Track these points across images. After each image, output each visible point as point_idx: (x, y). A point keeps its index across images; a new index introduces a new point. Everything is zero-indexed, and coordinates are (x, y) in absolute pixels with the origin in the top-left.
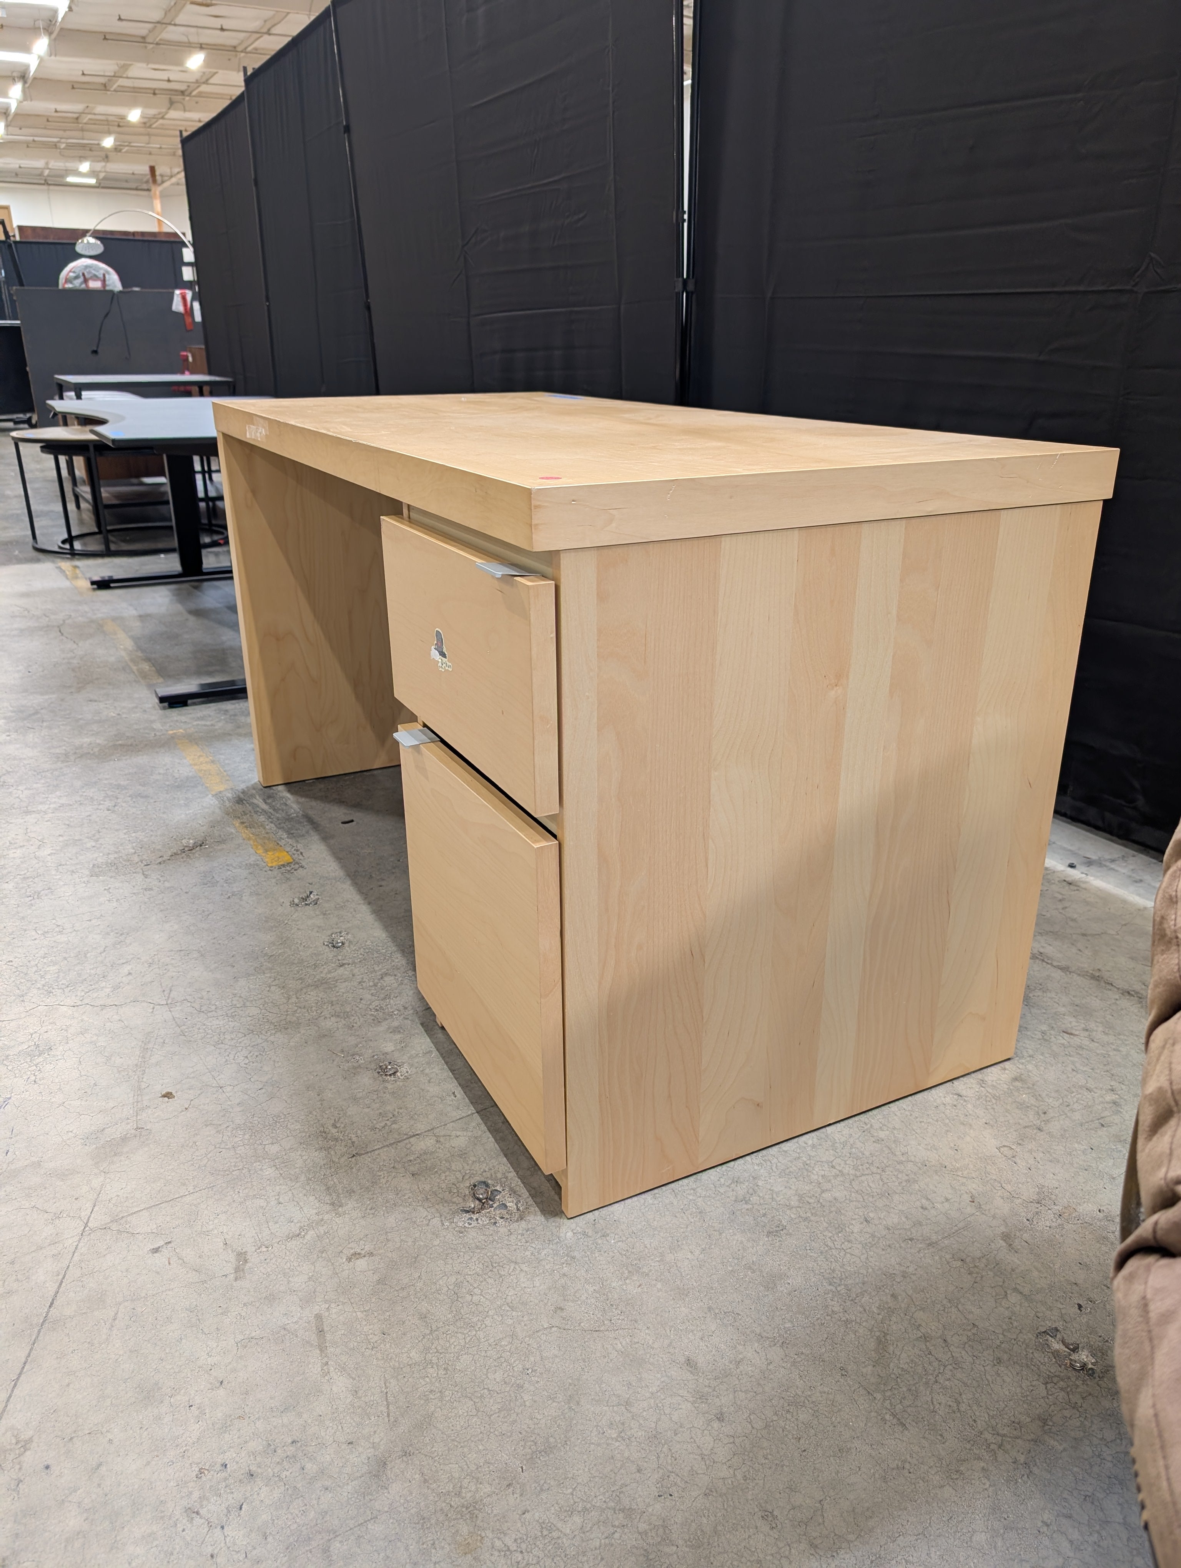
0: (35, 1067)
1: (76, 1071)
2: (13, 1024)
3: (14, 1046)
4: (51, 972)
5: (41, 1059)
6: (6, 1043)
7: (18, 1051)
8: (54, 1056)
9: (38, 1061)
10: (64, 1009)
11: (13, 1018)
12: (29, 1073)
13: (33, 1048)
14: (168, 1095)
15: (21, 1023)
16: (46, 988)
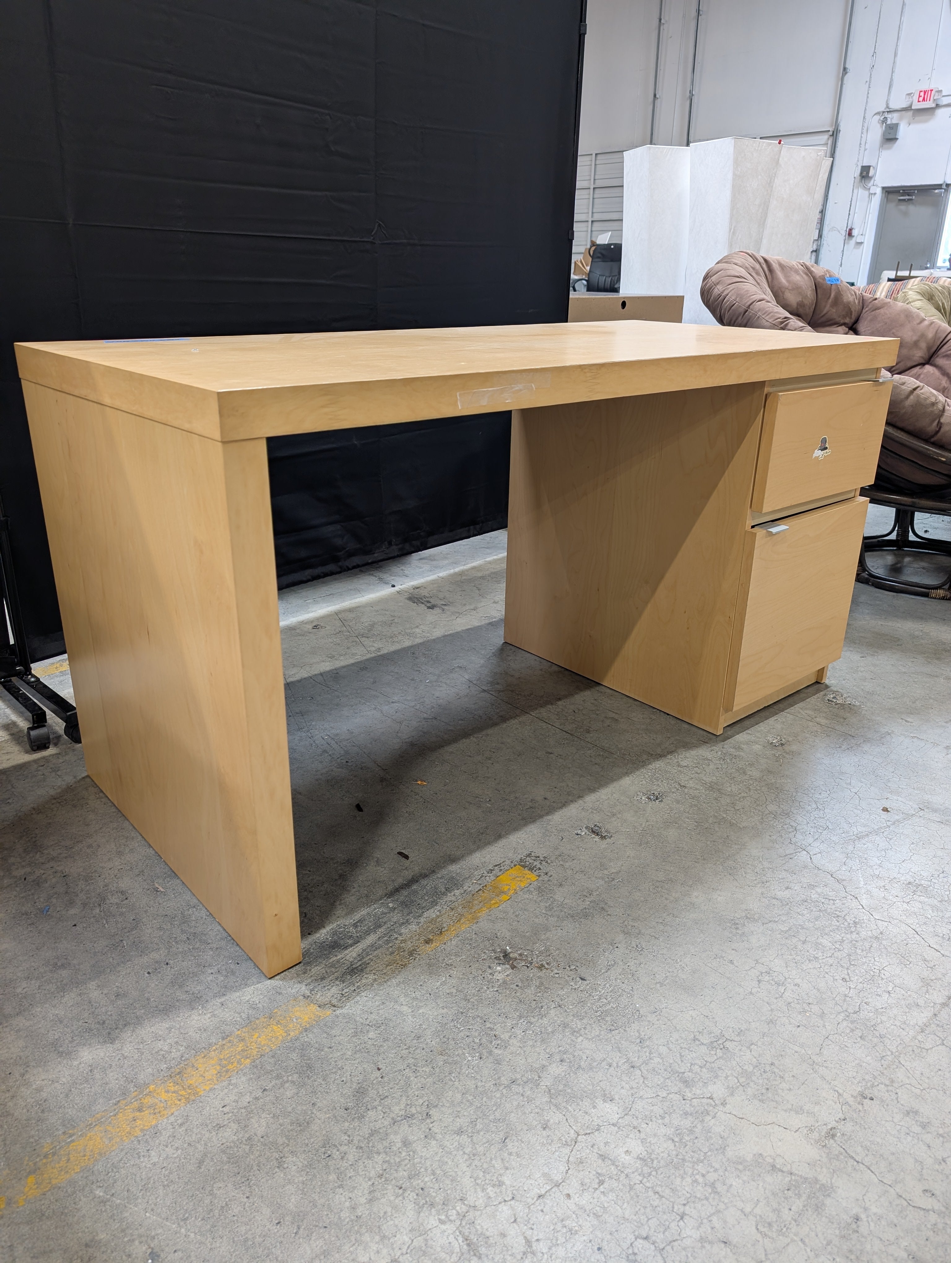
0: (933, 880)
1: (913, 859)
2: (909, 921)
3: (929, 905)
4: (830, 939)
5: (923, 882)
6: (931, 912)
7: (930, 899)
8: (913, 877)
9: (926, 883)
10: (864, 902)
11: (904, 925)
12: (940, 880)
13: (919, 893)
14: (885, 810)
15: (904, 917)
16: (853, 929)
